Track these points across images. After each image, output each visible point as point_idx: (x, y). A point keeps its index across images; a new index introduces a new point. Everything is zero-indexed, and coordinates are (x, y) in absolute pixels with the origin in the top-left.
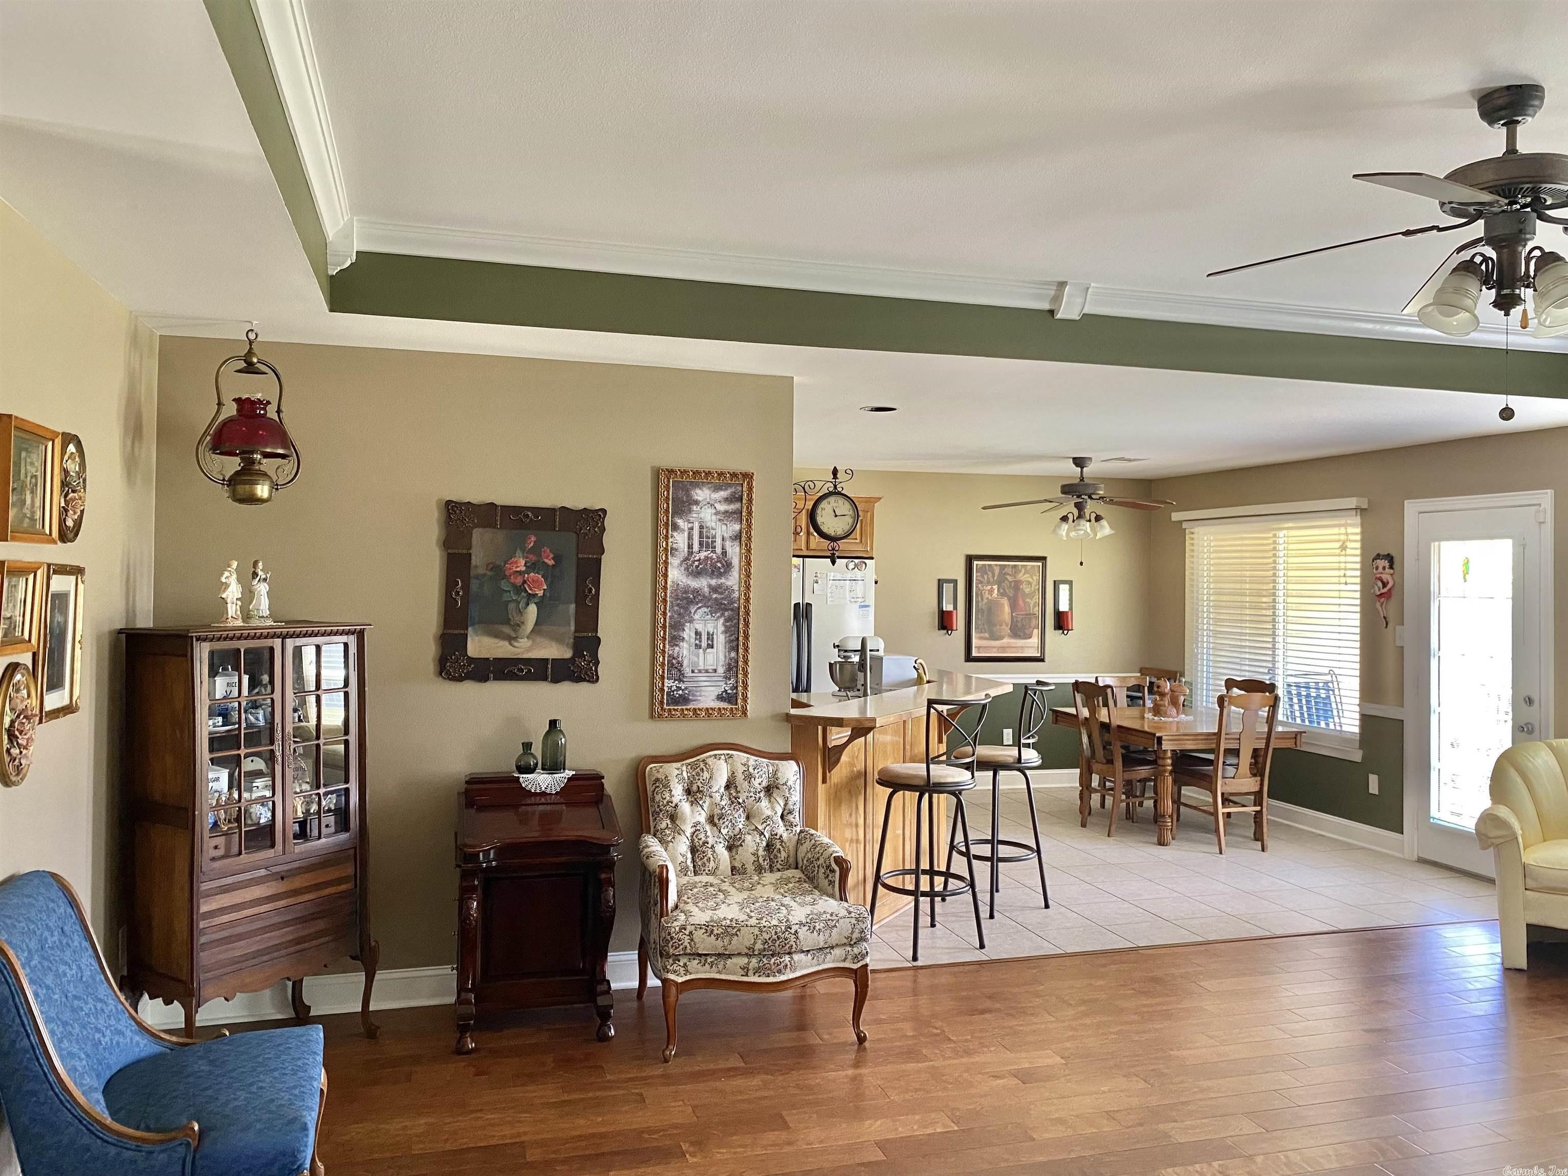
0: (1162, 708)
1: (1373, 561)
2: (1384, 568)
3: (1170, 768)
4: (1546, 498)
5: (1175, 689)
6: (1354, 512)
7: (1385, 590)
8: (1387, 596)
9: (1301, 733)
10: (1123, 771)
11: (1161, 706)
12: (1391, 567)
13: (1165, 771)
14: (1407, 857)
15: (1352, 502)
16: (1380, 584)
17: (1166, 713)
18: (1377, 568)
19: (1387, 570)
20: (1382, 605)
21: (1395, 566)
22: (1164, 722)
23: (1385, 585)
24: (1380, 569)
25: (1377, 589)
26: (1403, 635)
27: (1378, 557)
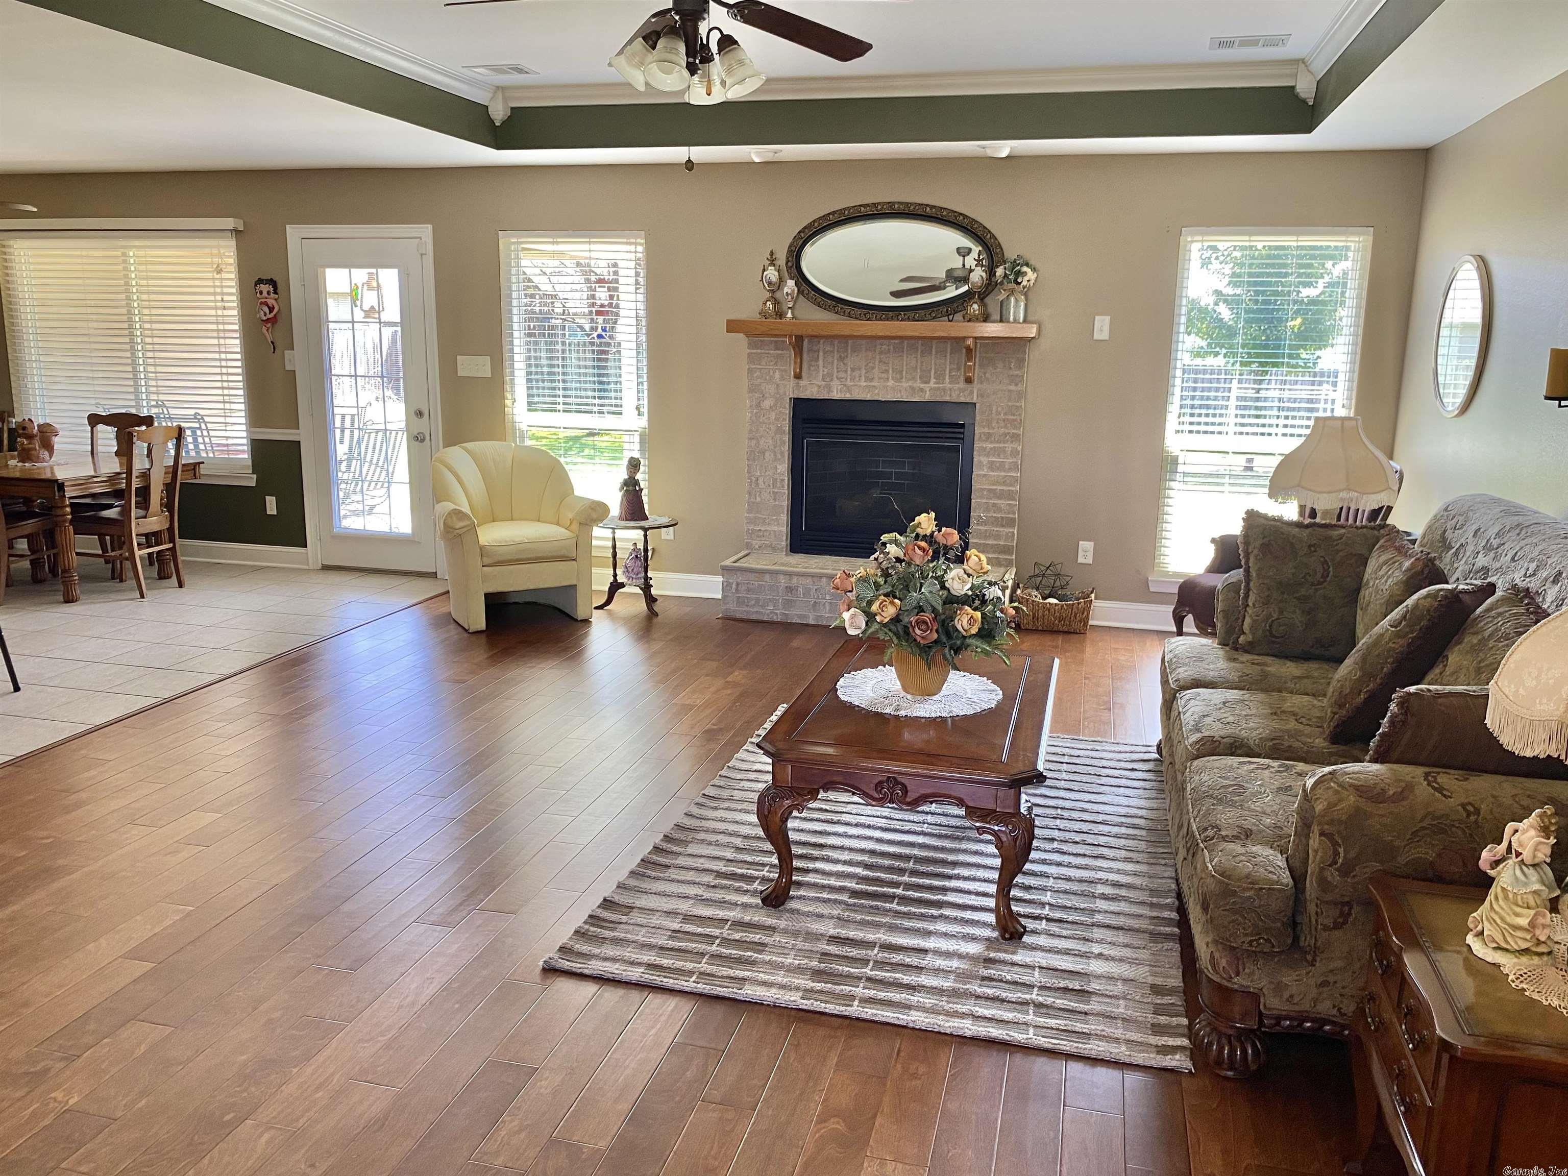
0: (33, 452)
1: (256, 285)
2: (268, 293)
3: (69, 517)
4: (426, 231)
5: (45, 430)
6: (229, 234)
7: (272, 315)
8: (273, 321)
9: (199, 463)
10: (7, 529)
11: (30, 450)
12: (275, 292)
13: (65, 521)
14: (311, 568)
15: (229, 223)
16: (266, 310)
17: (38, 457)
18: (261, 293)
19: (272, 295)
20: (268, 330)
21: (279, 291)
22: (39, 468)
23: (271, 309)
24: (265, 293)
25: (262, 313)
26: (295, 359)
27: (260, 281)
